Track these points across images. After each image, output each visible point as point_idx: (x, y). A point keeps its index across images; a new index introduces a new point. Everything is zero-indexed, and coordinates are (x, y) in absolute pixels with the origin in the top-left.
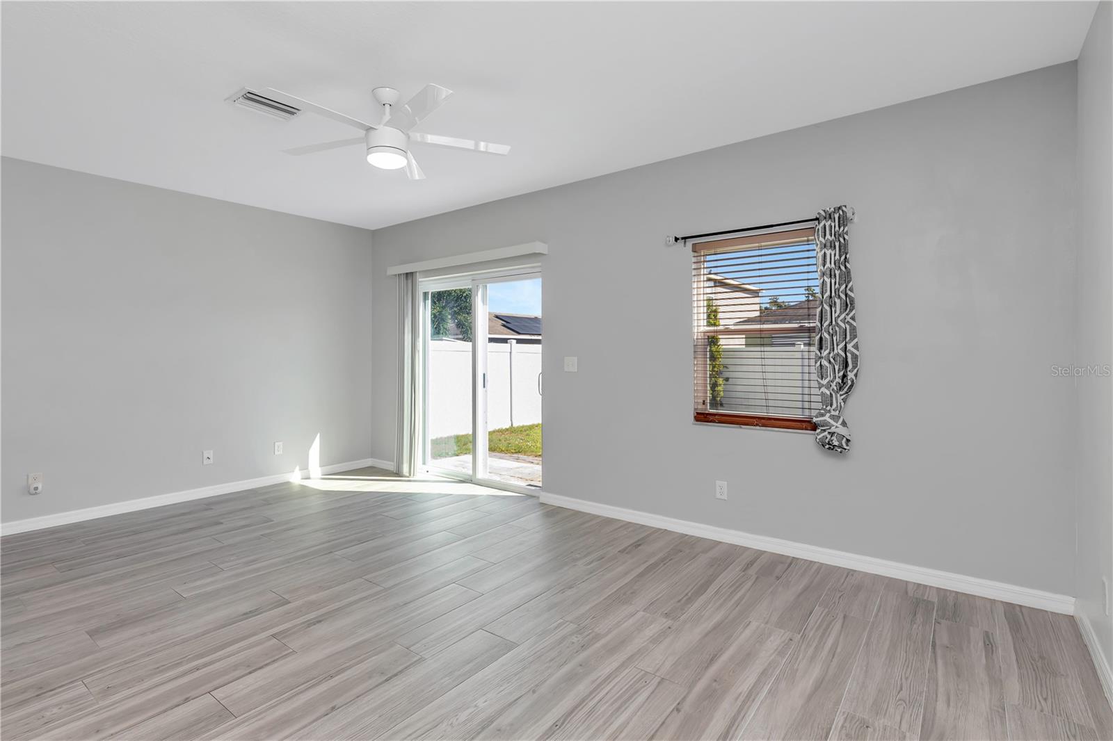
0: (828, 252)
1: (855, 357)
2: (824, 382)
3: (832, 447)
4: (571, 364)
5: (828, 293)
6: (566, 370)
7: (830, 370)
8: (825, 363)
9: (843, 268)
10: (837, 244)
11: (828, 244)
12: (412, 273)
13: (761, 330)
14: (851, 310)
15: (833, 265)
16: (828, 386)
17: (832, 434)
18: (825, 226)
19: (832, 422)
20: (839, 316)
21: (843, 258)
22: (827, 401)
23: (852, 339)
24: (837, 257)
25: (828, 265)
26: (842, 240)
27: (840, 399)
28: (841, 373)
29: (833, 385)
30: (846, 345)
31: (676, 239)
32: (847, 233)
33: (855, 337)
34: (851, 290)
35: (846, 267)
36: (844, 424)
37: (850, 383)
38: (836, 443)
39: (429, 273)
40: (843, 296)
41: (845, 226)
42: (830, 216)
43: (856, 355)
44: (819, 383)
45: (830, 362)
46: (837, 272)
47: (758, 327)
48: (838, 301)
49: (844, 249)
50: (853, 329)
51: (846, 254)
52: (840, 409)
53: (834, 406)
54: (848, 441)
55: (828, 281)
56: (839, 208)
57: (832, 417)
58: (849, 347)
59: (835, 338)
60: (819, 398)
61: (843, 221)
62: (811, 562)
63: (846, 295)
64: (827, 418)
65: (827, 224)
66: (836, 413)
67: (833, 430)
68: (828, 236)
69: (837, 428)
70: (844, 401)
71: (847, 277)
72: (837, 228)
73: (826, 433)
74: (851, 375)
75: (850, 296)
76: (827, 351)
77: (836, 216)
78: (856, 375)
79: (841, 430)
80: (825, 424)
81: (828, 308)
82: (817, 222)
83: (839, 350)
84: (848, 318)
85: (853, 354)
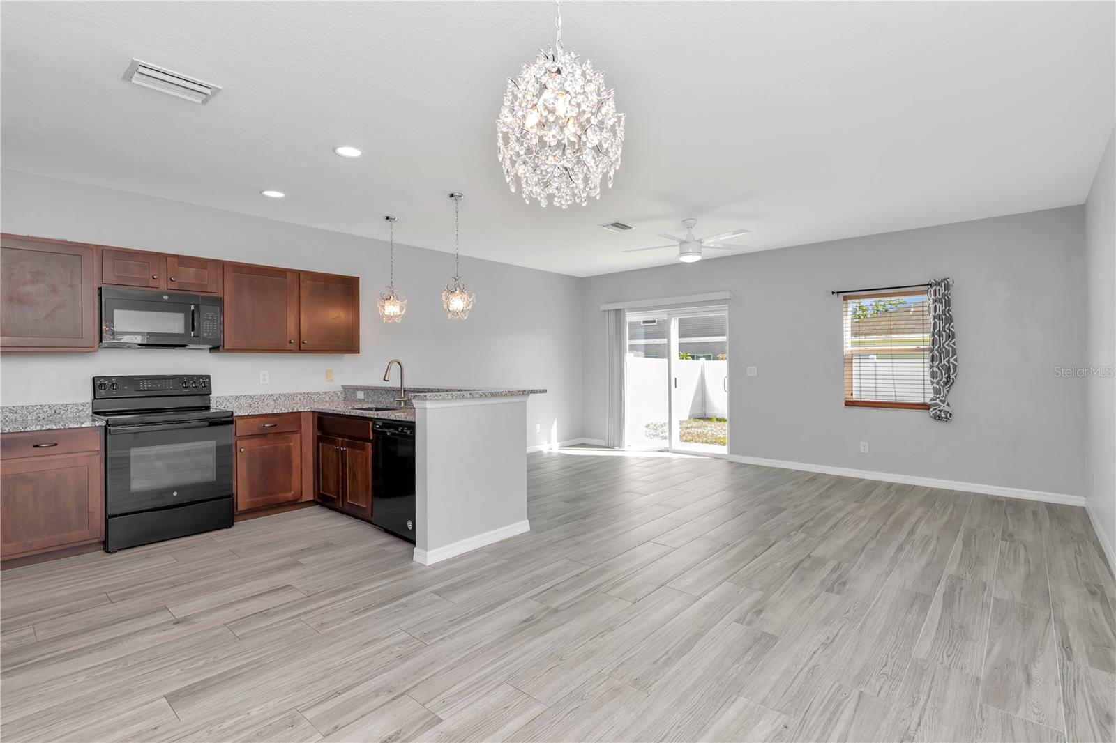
0: (938, 305)
1: (955, 367)
2: (935, 381)
3: (940, 418)
4: (752, 371)
5: (938, 329)
6: (748, 375)
7: (939, 374)
8: (935, 369)
9: (947, 314)
10: (943, 300)
11: (938, 300)
12: (620, 310)
13: (891, 350)
14: (952, 339)
15: (941, 313)
16: (938, 383)
17: (940, 411)
18: (935, 289)
19: (940, 403)
20: (945, 342)
21: (947, 308)
22: (937, 391)
23: (953, 356)
24: (944, 308)
25: (938, 312)
26: (947, 298)
27: (945, 390)
28: (946, 376)
29: (941, 382)
30: (949, 360)
31: (833, 293)
32: (949, 294)
33: (955, 354)
34: (953, 327)
35: (949, 314)
36: (948, 405)
37: (952, 381)
38: (943, 416)
39: (632, 310)
40: (948, 331)
41: (948, 290)
42: (939, 284)
43: (956, 366)
44: (931, 381)
45: (939, 369)
46: (944, 317)
47: (890, 348)
48: (944, 334)
49: (948, 303)
50: (954, 350)
51: (949, 307)
52: (945, 396)
53: (942, 394)
54: (950, 414)
55: (938, 322)
56: (945, 279)
57: (941, 401)
58: (951, 360)
59: (942, 355)
60: (932, 391)
61: (947, 287)
62: (926, 487)
63: (949, 330)
64: (938, 401)
65: (937, 289)
66: (943, 399)
67: (941, 408)
68: (938, 295)
69: (944, 407)
70: (948, 391)
71: (950, 320)
72: (943, 291)
73: (937, 410)
74: (952, 377)
75: (952, 331)
76: (938, 363)
77: (943, 284)
78: (955, 376)
79: (947, 409)
80: (936, 405)
81: (938, 338)
82: (929, 286)
83: (945, 362)
84: (951, 344)
85: (953, 364)
